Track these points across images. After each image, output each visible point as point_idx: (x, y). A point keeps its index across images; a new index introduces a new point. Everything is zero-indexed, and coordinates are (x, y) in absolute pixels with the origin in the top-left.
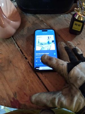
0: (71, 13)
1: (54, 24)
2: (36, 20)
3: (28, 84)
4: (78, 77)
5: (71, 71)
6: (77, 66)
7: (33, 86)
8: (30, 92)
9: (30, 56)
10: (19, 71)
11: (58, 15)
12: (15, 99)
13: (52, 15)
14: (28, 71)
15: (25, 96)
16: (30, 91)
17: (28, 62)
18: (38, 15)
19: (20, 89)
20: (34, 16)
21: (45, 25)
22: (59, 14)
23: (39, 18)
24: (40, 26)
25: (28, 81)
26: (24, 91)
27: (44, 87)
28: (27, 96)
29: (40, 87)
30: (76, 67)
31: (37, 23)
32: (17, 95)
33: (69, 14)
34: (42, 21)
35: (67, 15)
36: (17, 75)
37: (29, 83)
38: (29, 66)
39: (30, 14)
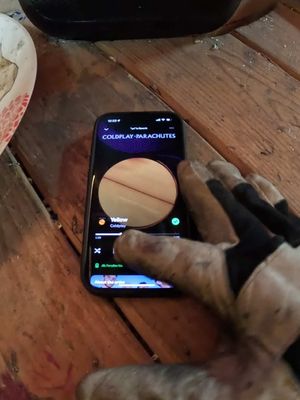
0: (237, 30)
1: (168, 75)
2: (94, 64)
3: (60, 317)
4: (277, 311)
5: (245, 287)
6: (270, 258)
7: (79, 325)
8: (70, 350)
9: (67, 208)
10: (26, 268)
11: (182, 39)
12: (13, 377)
13: (160, 41)
14: (62, 266)
15: (52, 365)
16: (72, 348)
17: (62, 229)
18: (103, 45)
19: (31, 337)
20: (88, 50)
21: (132, 82)
22: (190, 38)
23: (106, 56)
24: (111, 86)
25: (63, 308)
26: (48, 348)
27: (124, 329)
28: (58, 366)
29: (110, 333)
30: (263, 265)
31: (98, 76)
32: (21, 363)
33: (229, 35)
34: (121, 65)
35: (221, 37)
36: (19, 285)
37: (66, 312)
38: (66, 245)
39: (74, 43)
